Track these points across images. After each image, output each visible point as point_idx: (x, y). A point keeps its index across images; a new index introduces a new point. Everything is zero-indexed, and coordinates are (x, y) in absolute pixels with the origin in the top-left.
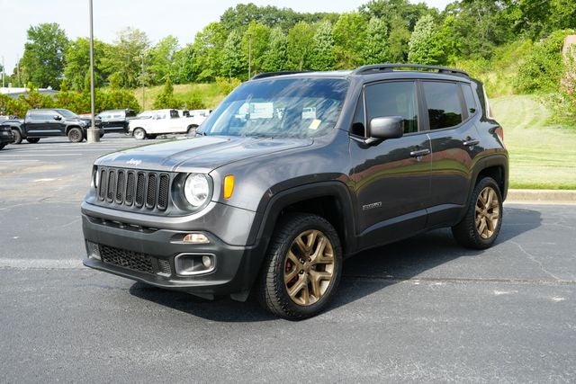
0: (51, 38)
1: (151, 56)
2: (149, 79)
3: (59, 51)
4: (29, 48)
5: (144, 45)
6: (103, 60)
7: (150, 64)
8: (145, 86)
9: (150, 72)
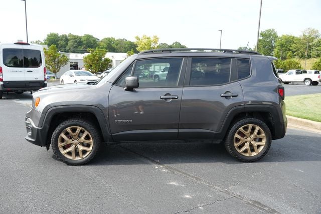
0: (270, 36)
1: (320, 42)
2: (317, 54)
3: (273, 42)
4: (259, 41)
5: (317, 37)
6: (293, 45)
7: (318, 46)
8: (314, 57)
9: (317, 50)
